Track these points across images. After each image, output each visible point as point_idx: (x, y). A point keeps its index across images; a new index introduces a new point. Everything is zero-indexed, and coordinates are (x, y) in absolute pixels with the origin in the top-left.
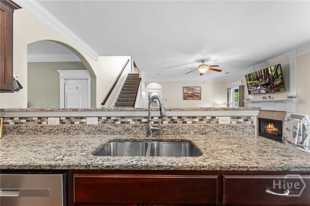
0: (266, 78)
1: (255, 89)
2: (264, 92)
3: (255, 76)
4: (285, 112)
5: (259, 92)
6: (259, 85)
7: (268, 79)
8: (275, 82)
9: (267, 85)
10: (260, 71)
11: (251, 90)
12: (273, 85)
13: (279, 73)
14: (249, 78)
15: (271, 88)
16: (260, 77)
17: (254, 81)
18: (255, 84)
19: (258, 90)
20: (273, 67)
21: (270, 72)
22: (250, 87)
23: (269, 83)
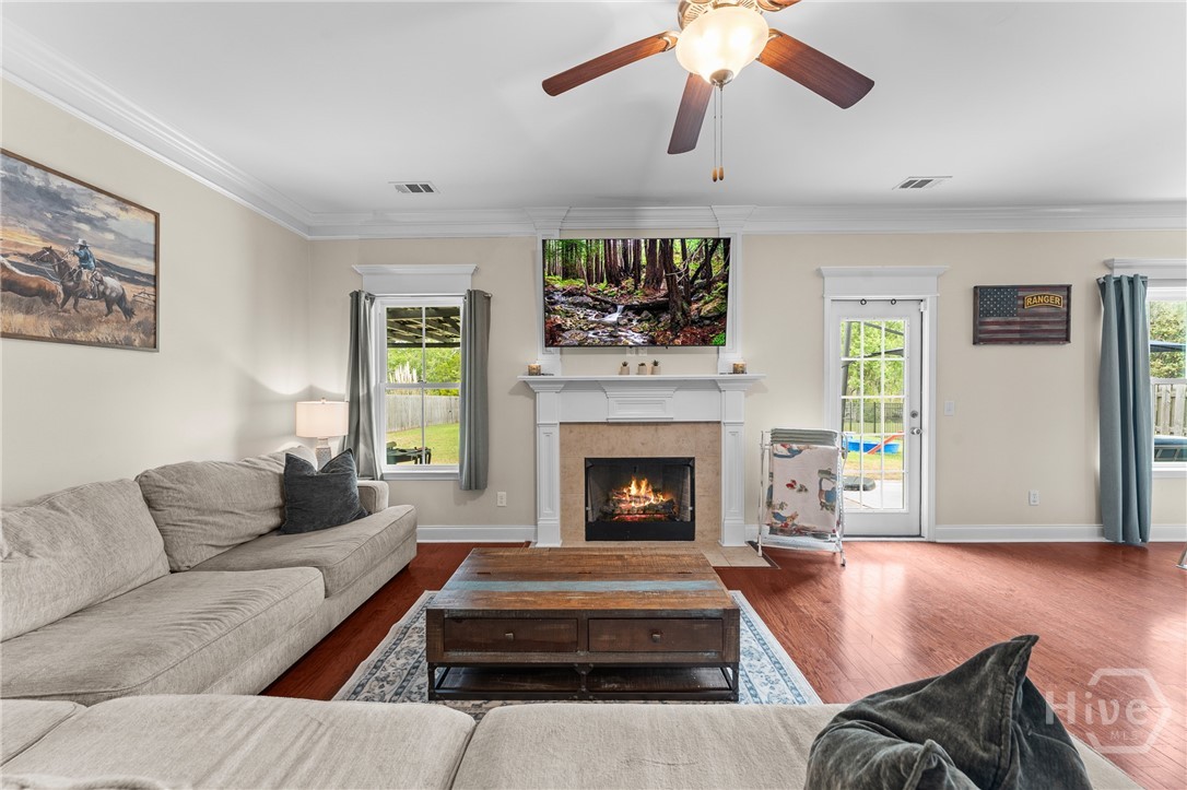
0: (654, 281)
1: (593, 322)
2: (640, 340)
3: (602, 260)
4: (719, 422)
5: (611, 336)
6: (615, 307)
7: (664, 285)
8: (695, 306)
9: (656, 309)
10: (631, 244)
11: (569, 323)
12: (685, 314)
13: (716, 270)
14: (565, 261)
15: (675, 327)
16: (626, 269)
17: (590, 282)
18: (596, 300)
19: (607, 325)
20: (696, 241)
21: (677, 260)
22: (565, 307)
23: (667, 303)
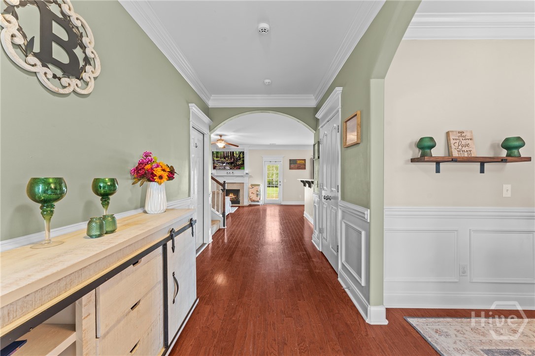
0: (231, 158)
1: (221, 165)
2: (229, 169)
3: (223, 155)
4: (243, 183)
5: (224, 168)
6: (225, 163)
7: (233, 159)
9: (231, 163)
10: (227, 152)
11: (217, 166)
12: (236, 164)
13: (241, 156)
14: (216, 155)
15: (235, 166)
16: (226, 156)
17: (221, 159)
18: (222, 162)
19: (223, 166)
20: (238, 152)
21: (235, 155)
22: (216, 163)
23: (233, 162)
